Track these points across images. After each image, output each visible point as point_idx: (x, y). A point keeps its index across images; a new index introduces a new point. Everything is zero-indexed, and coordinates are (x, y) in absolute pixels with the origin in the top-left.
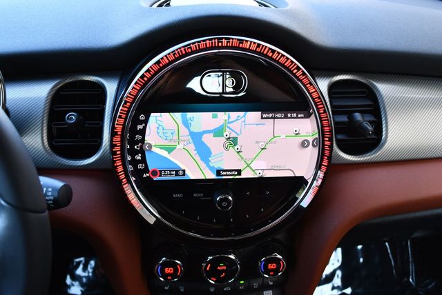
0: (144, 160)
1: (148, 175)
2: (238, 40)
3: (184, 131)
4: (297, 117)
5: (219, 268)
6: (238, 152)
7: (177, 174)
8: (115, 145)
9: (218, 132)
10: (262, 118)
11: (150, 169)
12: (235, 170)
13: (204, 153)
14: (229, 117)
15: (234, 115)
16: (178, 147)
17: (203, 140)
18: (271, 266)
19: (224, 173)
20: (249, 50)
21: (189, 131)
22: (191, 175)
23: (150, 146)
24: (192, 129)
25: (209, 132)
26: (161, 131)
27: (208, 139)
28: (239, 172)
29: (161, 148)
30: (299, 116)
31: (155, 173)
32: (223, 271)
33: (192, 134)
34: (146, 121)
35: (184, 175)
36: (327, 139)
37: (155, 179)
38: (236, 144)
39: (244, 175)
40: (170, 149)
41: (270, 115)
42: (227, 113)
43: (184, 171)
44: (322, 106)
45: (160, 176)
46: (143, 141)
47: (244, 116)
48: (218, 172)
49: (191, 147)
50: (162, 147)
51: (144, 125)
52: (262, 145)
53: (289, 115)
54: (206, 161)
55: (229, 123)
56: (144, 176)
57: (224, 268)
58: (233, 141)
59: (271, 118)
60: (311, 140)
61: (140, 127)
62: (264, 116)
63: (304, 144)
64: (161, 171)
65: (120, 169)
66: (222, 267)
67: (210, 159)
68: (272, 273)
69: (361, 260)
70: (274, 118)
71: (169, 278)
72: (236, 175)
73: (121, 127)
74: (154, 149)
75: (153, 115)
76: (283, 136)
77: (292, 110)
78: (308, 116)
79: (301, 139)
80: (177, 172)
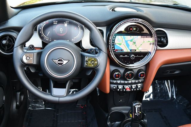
0: (114, 47)
2: (138, 19)
5: (129, 75)
6: (136, 45)
7: (121, 51)
8: (110, 43)
9: (131, 41)
11: (115, 49)
13: (128, 45)
15: (135, 36)
16: (122, 44)
20: (140, 21)
22: (125, 51)
23: (116, 44)
24: (125, 40)
25: (129, 40)
26: (118, 40)
27: (129, 42)
28: (136, 50)
30: (150, 37)
31: (116, 50)
34: (115, 38)
37: (116, 52)
40: (120, 44)
41: (143, 37)
42: (133, 36)
43: (123, 50)
46: (114, 42)
47: (137, 37)
48: (131, 50)
49: (125, 44)
50: (118, 44)
52: (141, 44)
54: (128, 48)
55: (134, 38)
56: (114, 51)
58: (134, 43)
60: (152, 43)
61: (114, 39)
63: (150, 44)
64: (118, 50)
65: (110, 48)
68: (142, 77)
71: (117, 78)
75: (117, 36)
76: (146, 42)
77: (148, 36)
78: (152, 37)
79: (150, 43)
80: (121, 50)
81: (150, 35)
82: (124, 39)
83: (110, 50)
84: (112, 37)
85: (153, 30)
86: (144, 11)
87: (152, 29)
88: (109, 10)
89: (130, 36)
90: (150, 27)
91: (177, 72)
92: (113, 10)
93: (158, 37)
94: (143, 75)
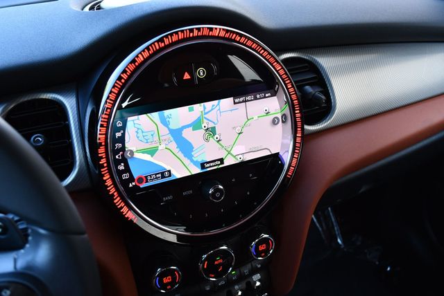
0: (127, 169)
1: (134, 184)
2: (208, 28)
3: (164, 130)
4: (265, 97)
5: (216, 263)
6: (218, 141)
7: (163, 177)
8: (102, 158)
9: (196, 125)
10: (235, 103)
11: (136, 176)
12: (218, 160)
13: (186, 148)
14: (205, 108)
15: (209, 105)
16: (160, 148)
17: (183, 135)
18: (261, 248)
19: (208, 165)
20: (218, 37)
21: (169, 129)
22: (177, 174)
23: (132, 153)
24: (171, 127)
25: (188, 126)
26: (140, 134)
27: (188, 134)
28: (222, 160)
29: (143, 153)
30: (267, 95)
31: (140, 180)
32: (219, 265)
33: (172, 132)
34: (124, 128)
35: (170, 175)
36: (298, 111)
37: (141, 186)
38: (214, 134)
39: (227, 163)
40: (152, 152)
41: (241, 99)
42: (202, 104)
43: (169, 171)
44: (289, 81)
45: (147, 182)
46: (123, 149)
47: (218, 104)
48: (203, 166)
49: (173, 146)
50: (144, 151)
51: (122, 131)
52: (238, 130)
53: (258, 96)
54: (190, 157)
55: (205, 114)
56: (131, 185)
57: (221, 261)
58: (211, 131)
59: (243, 102)
60: (279, 116)
61: (118, 135)
62: (236, 101)
63: (274, 122)
64: (146, 177)
65: (109, 183)
66: (219, 261)
67: (193, 153)
68: (263, 254)
70: (246, 101)
71: (168, 287)
72: (219, 165)
73: (104, 136)
74: (137, 155)
75: (129, 119)
76: (256, 118)
77: (259, 91)
78: (274, 94)
79: (271, 117)
80: (162, 174)
81: (266, 85)
83: (113, 191)
85: (276, 63)
87: (272, 60)
89: (186, 108)
93: (300, 87)
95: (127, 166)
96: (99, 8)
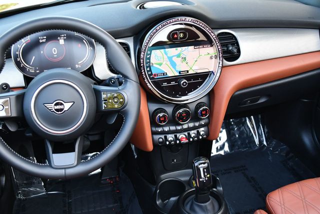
0: (150, 70)
1: (152, 76)
2: (184, 18)
3: (165, 56)
4: (208, 47)
6: (187, 63)
7: (164, 75)
8: (141, 63)
9: (178, 56)
10: (195, 49)
11: (153, 74)
12: (186, 71)
13: (174, 65)
15: (184, 48)
16: (163, 63)
18: (203, 113)
19: (182, 73)
22: (170, 74)
24: (168, 55)
25: (175, 56)
26: (156, 57)
27: (174, 59)
28: (188, 71)
29: (157, 65)
31: (155, 75)
33: (168, 57)
34: (150, 54)
35: (166, 75)
37: (155, 78)
38: (185, 60)
39: (190, 73)
40: (160, 65)
41: (197, 47)
42: (181, 48)
43: (166, 73)
45: (157, 76)
46: (149, 62)
47: (188, 48)
48: (180, 73)
49: (169, 63)
52: (195, 59)
54: (175, 69)
55: (182, 52)
57: (185, 115)
60: (214, 55)
61: (148, 56)
62: (195, 47)
63: (211, 58)
64: (157, 74)
65: (143, 73)
67: (176, 67)
69: (237, 136)
70: (199, 48)
71: (162, 122)
72: (186, 73)
73: (143, 56)
74: (154, 65)
75: (153, 51)
76: (203, 55)
77: (206, 44)
78: (212, 46)
79: (210, 56)
80: (164, 74)
81: (209, 42)
82: (166, 54)
83: (144, 76)
84: (144, 53)
85: (214, 34)
86: (194, 4)
87: (210, 32)
88: (135, 8)
89: (174, 49)
90: (207, 30)
91: (262, 100)
92: (142, 7)
93: (222, 45)
94: (206, 112)
95: (150, 69)
96: (144, 8)
